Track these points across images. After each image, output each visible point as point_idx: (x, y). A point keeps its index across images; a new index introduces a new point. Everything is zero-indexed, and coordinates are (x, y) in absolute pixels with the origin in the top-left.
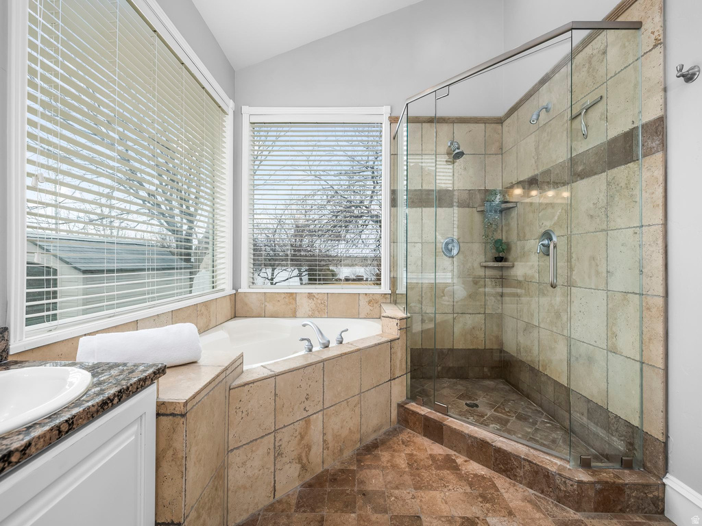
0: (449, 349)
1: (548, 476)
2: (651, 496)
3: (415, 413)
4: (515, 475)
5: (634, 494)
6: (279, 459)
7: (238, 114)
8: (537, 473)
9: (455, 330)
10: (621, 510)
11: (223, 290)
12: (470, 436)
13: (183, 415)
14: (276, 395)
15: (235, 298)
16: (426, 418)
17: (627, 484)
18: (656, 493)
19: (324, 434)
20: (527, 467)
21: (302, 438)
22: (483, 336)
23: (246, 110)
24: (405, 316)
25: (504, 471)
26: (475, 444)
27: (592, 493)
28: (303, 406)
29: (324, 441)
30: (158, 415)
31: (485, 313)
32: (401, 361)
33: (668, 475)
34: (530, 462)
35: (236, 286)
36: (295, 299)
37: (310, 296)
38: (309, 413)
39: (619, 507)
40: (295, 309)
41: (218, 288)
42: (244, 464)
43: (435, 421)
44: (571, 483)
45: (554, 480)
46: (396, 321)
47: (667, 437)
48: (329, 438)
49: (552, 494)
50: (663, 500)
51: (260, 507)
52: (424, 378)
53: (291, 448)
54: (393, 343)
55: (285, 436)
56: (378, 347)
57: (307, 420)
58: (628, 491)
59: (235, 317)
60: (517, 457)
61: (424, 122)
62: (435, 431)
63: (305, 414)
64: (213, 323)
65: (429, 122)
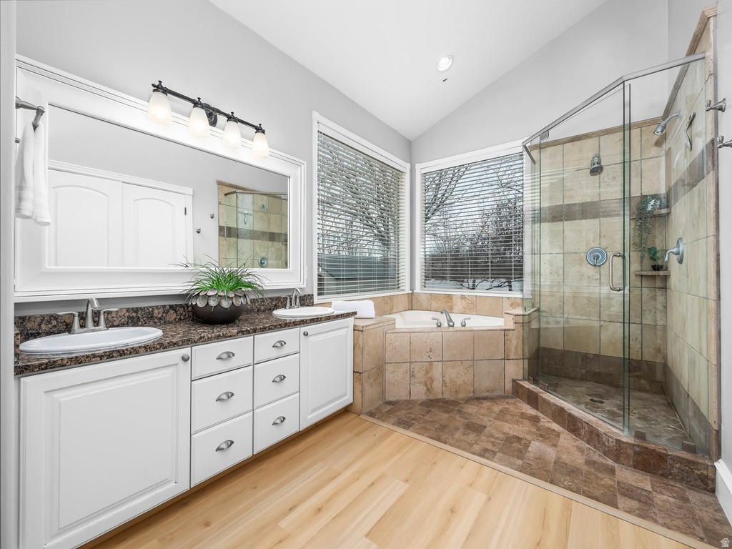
0: (595, 355)
1: (599, 435)
2: (699, 472)
3: (522, 386)
4: (580, 435)
5: (677, 466)
6: (412, 378)
7: (412, 171)
8: (592, 432)
9: (602, 337)
10: (662, 475)
11: (403, 290)
12: (554, 404)
13: (362, 331)
14: (410, 343)
15: (411, 296)
16: (529, 390)
17: (669, 455)
18: (705, 472)
19: (443, 377)
20: (587, 428)
21: (427, 372)
22: (639, 346)
23: (418, 166)
24: (522, 313)
25: (573, 431)
26: (556, 410)
27: (630, 452)
28: (428, 354)
29: (443, 381)
30: (354, 330)
31: (641, 323)
32: (517, 347)
33: (720, 460)
34: (588, 424)
35: (412, 288)
36: (451, 299)
37: (463, 297)
38: (433, 360)
39: (660, 472)
40: (452, 306)
41: (401, 288)
42: (393, 372)
43: (533, 393)
44: (612, 440)
45: (602, 438)
46: (512, 316)
47: (720, 426)
48: (447, 380)
49: (601, 449)
50: (714, 480)
51: (402, 399)
52: (566, 378)
53: (420, 375)
54: (506, 332)
55: (416, 367)
56: (490, 332)
57: (431, 363)
58: (670, 461)
59: (412, 309)
60: (581, 421)
61: (566, 143)
62: (533, 400)
63: (429, 360)
64: (395, 310)
65: (570, 142)
